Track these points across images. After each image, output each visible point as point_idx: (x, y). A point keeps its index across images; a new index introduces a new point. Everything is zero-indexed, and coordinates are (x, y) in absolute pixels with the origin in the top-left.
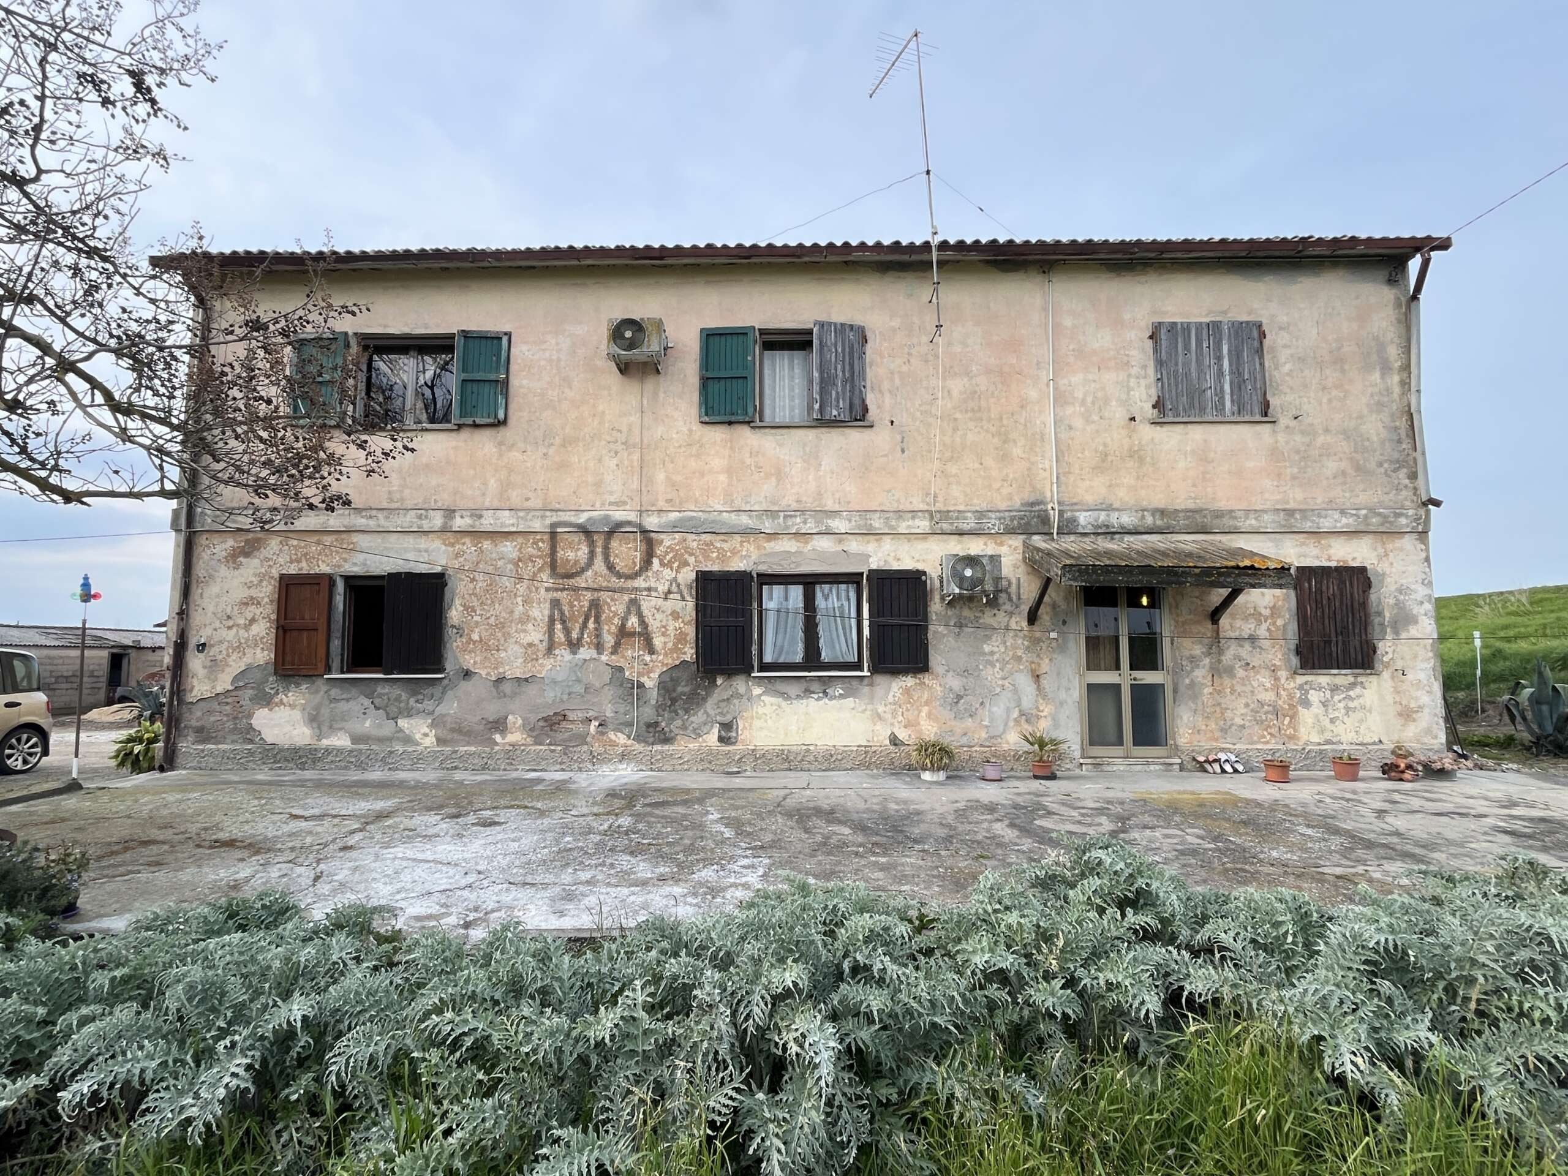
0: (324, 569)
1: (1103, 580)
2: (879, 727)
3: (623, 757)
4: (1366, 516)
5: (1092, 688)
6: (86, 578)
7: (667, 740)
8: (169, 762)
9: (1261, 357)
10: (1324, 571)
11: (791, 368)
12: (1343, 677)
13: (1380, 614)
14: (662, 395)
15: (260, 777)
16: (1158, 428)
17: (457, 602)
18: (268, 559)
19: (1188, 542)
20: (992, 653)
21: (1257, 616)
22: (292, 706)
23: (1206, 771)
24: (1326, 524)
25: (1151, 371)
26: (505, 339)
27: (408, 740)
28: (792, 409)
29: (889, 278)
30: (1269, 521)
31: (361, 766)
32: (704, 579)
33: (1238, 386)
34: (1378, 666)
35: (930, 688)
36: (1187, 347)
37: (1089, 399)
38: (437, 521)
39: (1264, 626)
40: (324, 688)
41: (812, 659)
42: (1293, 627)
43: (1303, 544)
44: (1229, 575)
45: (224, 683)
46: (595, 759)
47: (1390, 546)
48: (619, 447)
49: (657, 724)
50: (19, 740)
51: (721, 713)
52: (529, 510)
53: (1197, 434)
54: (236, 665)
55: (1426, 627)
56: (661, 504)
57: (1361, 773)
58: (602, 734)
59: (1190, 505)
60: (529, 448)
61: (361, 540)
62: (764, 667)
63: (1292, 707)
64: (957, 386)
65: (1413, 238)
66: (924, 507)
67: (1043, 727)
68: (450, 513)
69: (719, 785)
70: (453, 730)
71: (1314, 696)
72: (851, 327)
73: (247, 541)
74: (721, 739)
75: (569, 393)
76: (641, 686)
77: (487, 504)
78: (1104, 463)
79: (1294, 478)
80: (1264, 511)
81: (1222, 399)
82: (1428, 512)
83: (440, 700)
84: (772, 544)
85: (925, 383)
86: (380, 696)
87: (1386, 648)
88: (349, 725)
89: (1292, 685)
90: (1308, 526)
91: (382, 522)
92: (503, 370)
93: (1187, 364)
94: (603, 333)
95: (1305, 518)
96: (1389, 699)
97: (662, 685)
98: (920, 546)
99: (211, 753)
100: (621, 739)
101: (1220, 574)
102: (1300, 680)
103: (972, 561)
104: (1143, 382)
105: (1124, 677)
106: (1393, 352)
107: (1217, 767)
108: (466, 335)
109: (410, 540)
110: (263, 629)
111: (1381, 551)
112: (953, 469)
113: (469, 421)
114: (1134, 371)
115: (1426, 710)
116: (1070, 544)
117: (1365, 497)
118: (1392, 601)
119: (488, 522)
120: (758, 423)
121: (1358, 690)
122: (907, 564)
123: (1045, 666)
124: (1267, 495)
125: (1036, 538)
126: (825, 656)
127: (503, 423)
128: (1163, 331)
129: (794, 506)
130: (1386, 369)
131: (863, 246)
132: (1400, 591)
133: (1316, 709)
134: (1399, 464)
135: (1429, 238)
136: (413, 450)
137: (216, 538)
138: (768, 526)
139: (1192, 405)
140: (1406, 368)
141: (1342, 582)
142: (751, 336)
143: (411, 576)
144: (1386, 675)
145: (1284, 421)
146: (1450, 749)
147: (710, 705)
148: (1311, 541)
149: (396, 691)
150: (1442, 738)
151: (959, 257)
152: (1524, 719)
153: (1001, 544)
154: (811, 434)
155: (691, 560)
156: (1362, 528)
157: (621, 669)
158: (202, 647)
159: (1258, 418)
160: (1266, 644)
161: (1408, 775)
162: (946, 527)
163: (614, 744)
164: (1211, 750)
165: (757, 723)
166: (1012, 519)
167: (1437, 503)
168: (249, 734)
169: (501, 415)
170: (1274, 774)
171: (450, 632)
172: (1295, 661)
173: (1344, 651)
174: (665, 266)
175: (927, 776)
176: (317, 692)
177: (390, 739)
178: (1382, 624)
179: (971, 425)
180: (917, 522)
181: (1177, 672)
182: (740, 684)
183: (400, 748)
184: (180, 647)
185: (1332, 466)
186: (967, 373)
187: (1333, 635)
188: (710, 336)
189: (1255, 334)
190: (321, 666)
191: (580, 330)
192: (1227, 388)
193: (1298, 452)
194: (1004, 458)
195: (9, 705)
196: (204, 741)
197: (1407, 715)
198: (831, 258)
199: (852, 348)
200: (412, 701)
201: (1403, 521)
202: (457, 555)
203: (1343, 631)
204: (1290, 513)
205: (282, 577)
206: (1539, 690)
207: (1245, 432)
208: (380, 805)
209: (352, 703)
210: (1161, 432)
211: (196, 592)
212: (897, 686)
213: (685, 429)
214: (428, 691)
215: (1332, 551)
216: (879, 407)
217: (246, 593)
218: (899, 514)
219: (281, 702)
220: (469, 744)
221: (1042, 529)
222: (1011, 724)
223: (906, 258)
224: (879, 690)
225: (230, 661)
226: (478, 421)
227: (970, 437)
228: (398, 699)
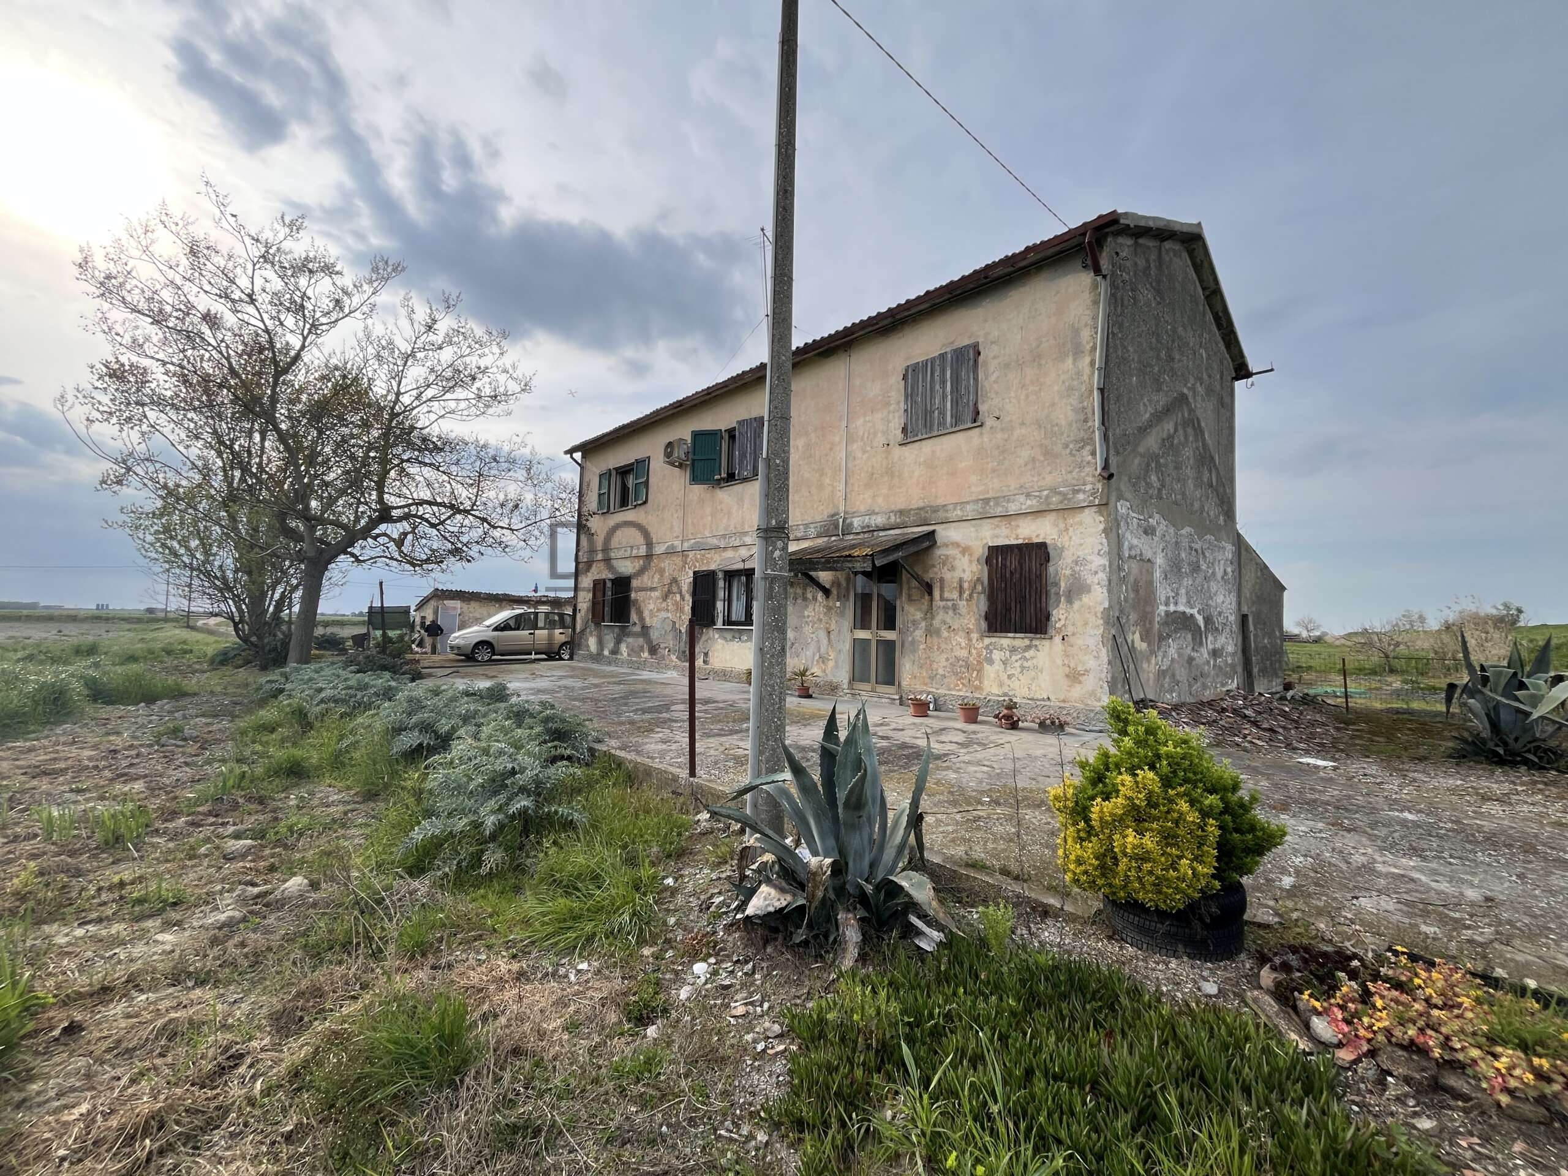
0: (605, 576)
3: (674, 667)
4: (1047, 497)
8: (572, 658)
9: (976, 373)
10: (1010, 548)
12: (1019, 641)
13: (1057, 584)
16: (904, 448)
17: (633, 589)
18: (592, 574)
20: (809, 616)
22: (595, 636)
24: (1013, 508)
25: (902, 406)
26: (648, 460)
27: (621, 654)
30: (970, 510)
32: (696, 576)
33: (955, 403)
34: (1051, 631)
37: (866, 436)
38: (629, 553)
40: (602, 628)
43: (998, 526)
45: (583, 625)
46: (666, 667)
47: (1070, 521)
48: (677, 508)
49: (685, 651)
51: (706, 648)
53: (927, 447)
54: (585, 618)
55: (1099, 595)
56: (689, 536)
57: (980, 718)
58: (669, 655)
60: (654, 513)
61: (612, 563)
63: (979, 663)
67: (830, 666)
68: (632, 548)
70: (632, 650)
71: (997, 655)
72: (755, 419)
73: (588, 564)
74: (704, 661)
76: (681, 631)
78: (871, 481)
79: (993, 471)
80: (968, 503)
81: (945, 415)
83: (628, 636)
84: (725, 554)
86: (616, 633)
87: (1060, 615)
88: (607, 645)
89: (981, 645)
90: (999, 511)
91: (618, 554)
92: (647, 476)
94: (665, 450)
95: (997, 504)
96: (1059, 662)
97: (686, 631)
99: (582, 654)
100: (674, 657)
102: (987, 641)
104: (897, 414)
105: (872, 634)
106: (1087, 335)
108: (640, 460)
110: (590, 603)
111: (1062, 526)
113: (637, 503)
114: (892, 408)
115: (1091, 675)
116: (849, 541)
117: (1049, 480)
118: (1068, 572)
119: (641, 551)
120: (723, 485)
121: (1032, 652)
123: (833, 626)
124: (973, 489)
125: (830, 539)
128: (911, 371)
129: (734, 531)
132: (1076, 562)
133: (998, 666)
134: (1084, 443)
137: (581, 564)
138: (722, 544)
139: (925, 425)
140: (1096, 347)
142: (719, 435)
143: (624, 578)
144: (1057, 639)
145: (990, 422)
147: (701, 642)
148: (1003, 523)
149: (619, 631)
150: (1104, 700)
151: (804, 357)
155: (693, 566)
156: (1044, 507)
158: (579, 611)
159: (969, 425)
160: (964, 611)
163: (672, 660)
164: (921, 693)
165: (716, 654)
166: (822, 528)
168: (586, 647)
169: (646, 498)
170: (916, 710)
171: (631, 604)
172: (984, 625)
173: (1021, 618)
177: (617, 653)
178: (1057, 594)
181: (905, 632)
182: (711, 631)
183: (619, 657)
185: (1025, 454)
186: (807, 433)
187: (1013, 605)
188: (697, 439)
189: (972, 354)
190: (603, 619)
191: (661, 450)
192: (949, 405)
193: (998, 448)
194: (821, 486)
196: (580, 648)
197: (1074, 677)
199: (755, 431)
200: (622, 635)
201: (1081, 496)
202: (633, 568)
203: (1022, 601)
204: (986, 501)
205: (594, 581)
207: (960, 438)
209: (609, 635)
210: (906, 451)
211: (578, 583)
214: (626, 631)
215: (1020, 531)
217: (587, 588)
219: (592, 634)
220: (635, 656)
221: (834, 532)
222: (815, 663)
226: (643, 501)
227: (807, 476)
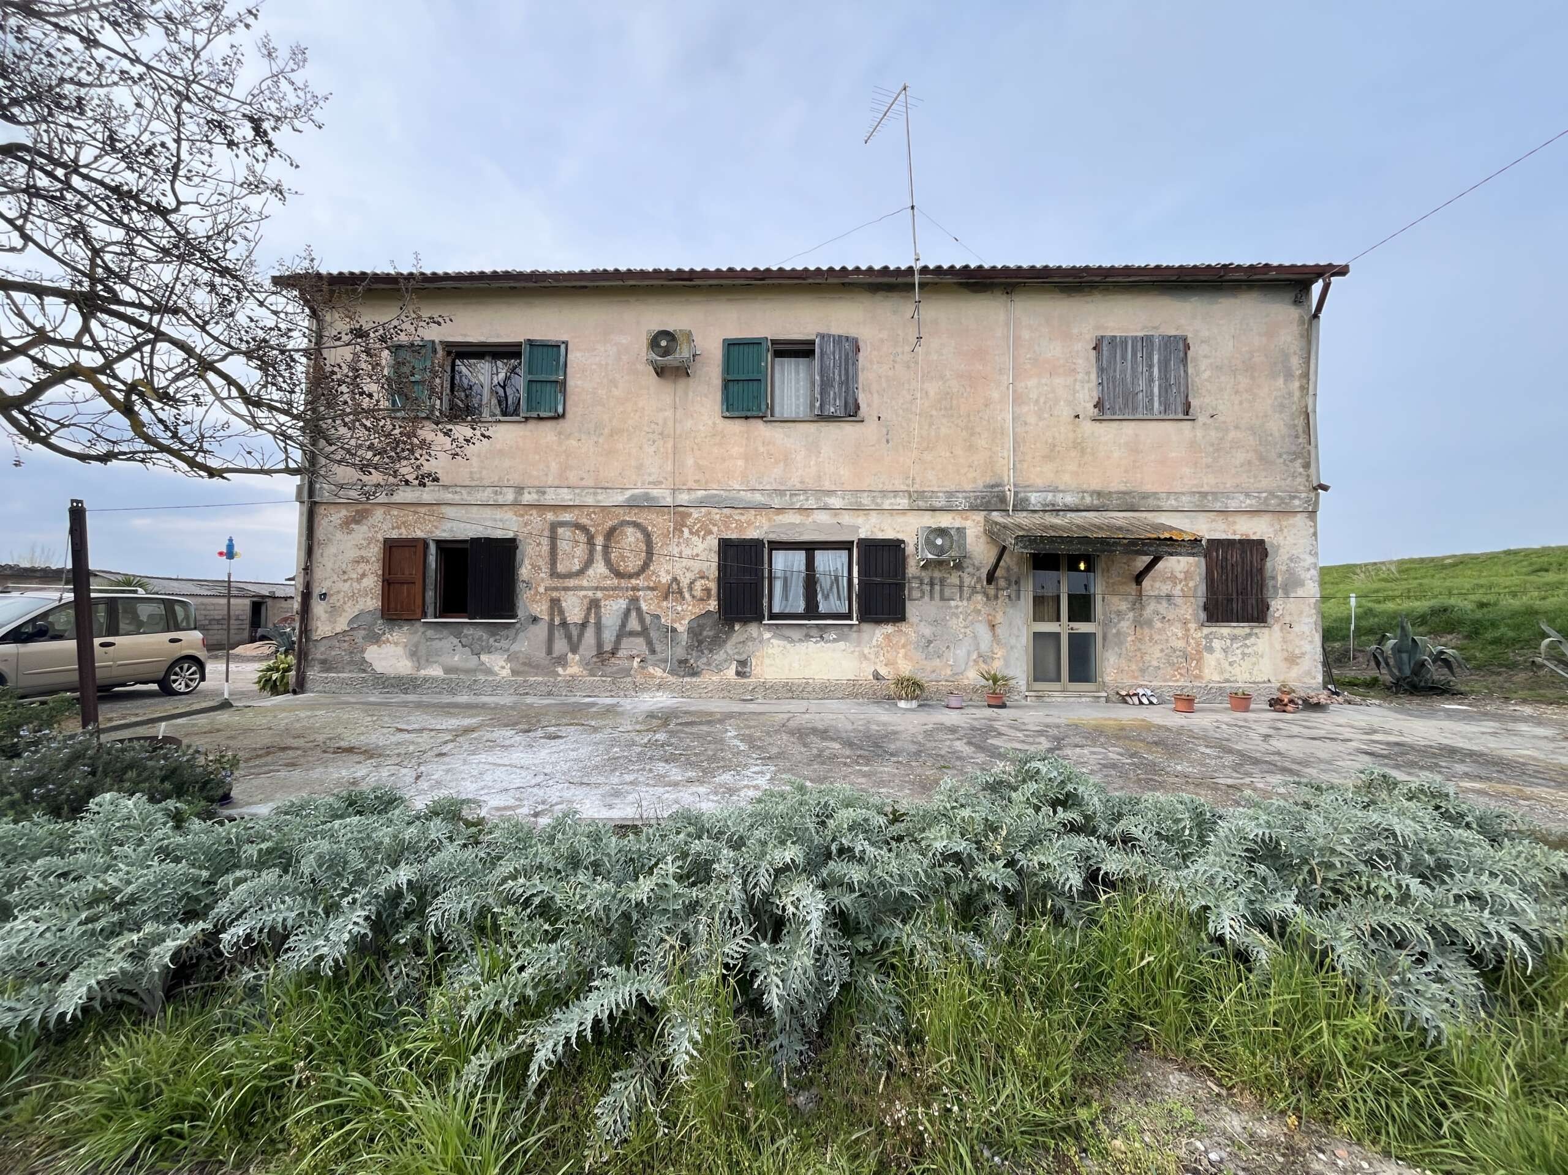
0: (420, 534)
1: (1048, 548)
2: (865, 664)
3: (660, 687)
4: (1266, 498)
5: (1037, 636)
6: (231, 540)
7: (694, 673)
8: (300, 687)
9: (1185, 365)
10: (1230, 543)
11: (797, 372)
12: (1241, 629)
13: (1274, 578)
14: (691, 394)
15: (372, 699)
16: (1098, 424)
17: (527, 562)
18: (374, 526)
19: (1120, 518)
20: (957, 607)
21: (1173, 579)
22: (396, 644)
23: (1126, 702)
24: (1233, 505)
25: (1093, 376)
26: (563, 347)
27: (489, 671)
28: (797, 406)
29: (879, 297)
30: (1186, 502)
31: (452, 692)
32: (726, 547)
33: (1165, 389)
34: (1270, 620)
35: (906, 634)
36: (1124, 358)
37: (1042, 400)
38: (509, 496)
39: (1179, 587)
40: (422, 629)
41: (812, 611)
42: (1202, 589)
43: (1213, 520)
44: (1151, 545)
45: (342, 625)
46: (637, 688)
47: (1285, 523)
48: (656, 437)
49: (686, 661)
50: (181, 669)
51: (738, 653)
52: (583, 488)
53: (1129, 429)
54: (351, 611)
55: (1311, 589)
56: (691, 484)
57: (1252, 706)
58: (643, 668)
59: (1122, 488)
60: (583, 437)
61: (449, 511)
62: (773, 616)
63: (1199, 652)
64: (933, 388)
65: (1317, 266)
66: (905, 488)
67: (997, 666)
68: (520, 489)
69: (736, 709)
70: (524, 664)
71: (1217, 644)
72: (847, 338)
73: (357, 511)
74: (738, 673)
75: (616, 392)
76: (674, 630)
77: (549, 483)
78: (1052, 453)
79: (1208, 466)
80: (1183, 494)
81: (1151, 401)
82: (1317, 495)
83: (514, 640)
84: (780, 517)
85: (906, 386)
86: (466, 636)
87: (1277, 606)
88: (441, 659)
89: (1200, 635)
90: (1218, 506)
91: (465, 496)
92: (561, 373)
93: (1123, 371)
94: (643, 342)
95: (1216, 499)
96: (1278, 647)
97: (690, 630)
98: (900, 519)
99: (333, 680)
100: (658, 672)
101: (1144, 544)
102: (1206, 631)
103: (942, 532)
104: (1087, 386)
105: (1063, 627)
106: (1295, 362)
107: (1136, 699)
108: (531, 343)
109: (488, 512)
110: (372, 582)
111: (1277, 527)
112: (928, 457)
113: (535, 415)
114: (1080, 377)
115: (1308, 656)
116: (1023, 519)
117: (1265, 483)
118: (1284, 568)
119: (550, 498)
120: (769, 418)
121: (1253, 640)
122: (890, 535)
123: (999, 618)
124: (1185, 481)
125: (995, 514)
126: (822, 608)
127: (562, 416)
128: (1105, 343)
129: (799, 486)
130: (1289, 376)
131: (857, 270)
132: (1291, 559)
133: (1218, 654)
134: (1296, 455)
135: (1330, 265)
136: (489, 437)
137: (332, 509)
138: (777, 502)
139: (1126, 405)
140: (1306, 375)
141: (1243, 552)
142: (764, 346)
143: (488, 540)
144: (1276, 628)
145: (1202, 419)
146: (1325, 687)
147: (729, 647)
148: (1221, 517)
149: (479, 633)
150: (1320, 678)
151: (938, 280)
152: (1387, 664)
153: (967, 519)
154: (812, 428)
155: (715, 529)
156: (1263, 508)
157: (658, 617)
158: (323, 596)
159: (1181, 416)
160: (1179, 601)
161: (1290, 707)
162: (921, 504)
163: (653, 677)
164: (1131, 686)
165: (767, 661)
166: (976, 498)
167: (1325, 488)
168: (363, 666)
169: (560, 410)
170: (1181, 706)
171: (522, 585)
172: (1203, 616)
173: (1243, 609)
174: (694, 286)
175: (902, 704)
176: (416, 632)
177: (474, 671)
178: (1275, 587)
179: (944, 421)
180: (898, 500)
181: (1107, 623)
182: (753, 629)
183: (481, 677)
184: (306, 596)
185: (1240, 456)
186: (942, 377)
187: (1235, 594)
188: (731, 346)
189: (1181, 346)
190: (419, 611)
191: (624, 340)
192: (1156, 390)
193: (1212, 445)
194: (971, 448)
195: (172, 641)
196: (328, 670)
197: (1292, 660)
198: (830, 281)
199: (847, 355)
200: (491, 640)
201: (1297, 502)
202: (526, 524)
203: (1243, 592)
204: (1204, 495)
205: (386, 540)
206: (1401, 640)
207: (1168, 429)
208: (467, 722)
209: (444, 642)
210: (1101, 428)
211: (317, 552)
212: (881, 633)
213: (710, 422)
214: (504, 633)
215: (1237, 527)
216: (869, 405)
217: (358, 553)
218: (884, 493)
219: (388, 640)
220: (536, 675)
221: (999, 507)
222: (971, 663)
223: (893, 280)
224: (865, 636)
225: (346, 607)
226: (542, 415)
227: (944, 431)
228: (480, 639)
